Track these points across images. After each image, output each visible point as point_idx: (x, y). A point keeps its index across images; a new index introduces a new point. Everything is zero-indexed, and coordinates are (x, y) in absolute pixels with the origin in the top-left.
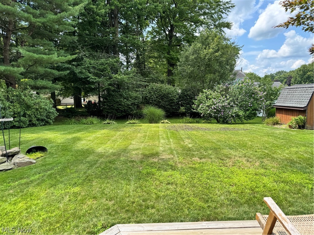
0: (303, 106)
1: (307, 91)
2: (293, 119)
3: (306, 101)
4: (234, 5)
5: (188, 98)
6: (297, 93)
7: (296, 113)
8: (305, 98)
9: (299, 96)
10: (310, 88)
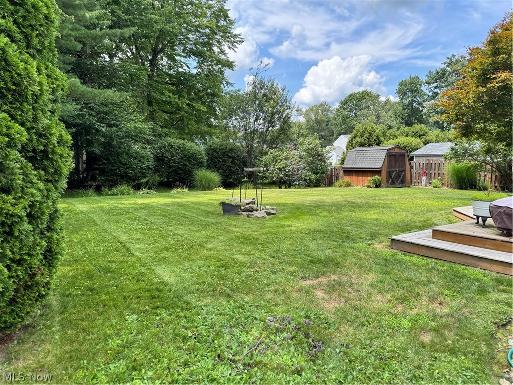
0: (379, 167)
1: (378, 153)
2: (369, 179)
3: (380, 162)
4: (243, 40)
5: (220, 161)
6: (368, 155)
7: (369, 175)
8: (378, 160)
9: (370, 158)
10: (381, 151)
